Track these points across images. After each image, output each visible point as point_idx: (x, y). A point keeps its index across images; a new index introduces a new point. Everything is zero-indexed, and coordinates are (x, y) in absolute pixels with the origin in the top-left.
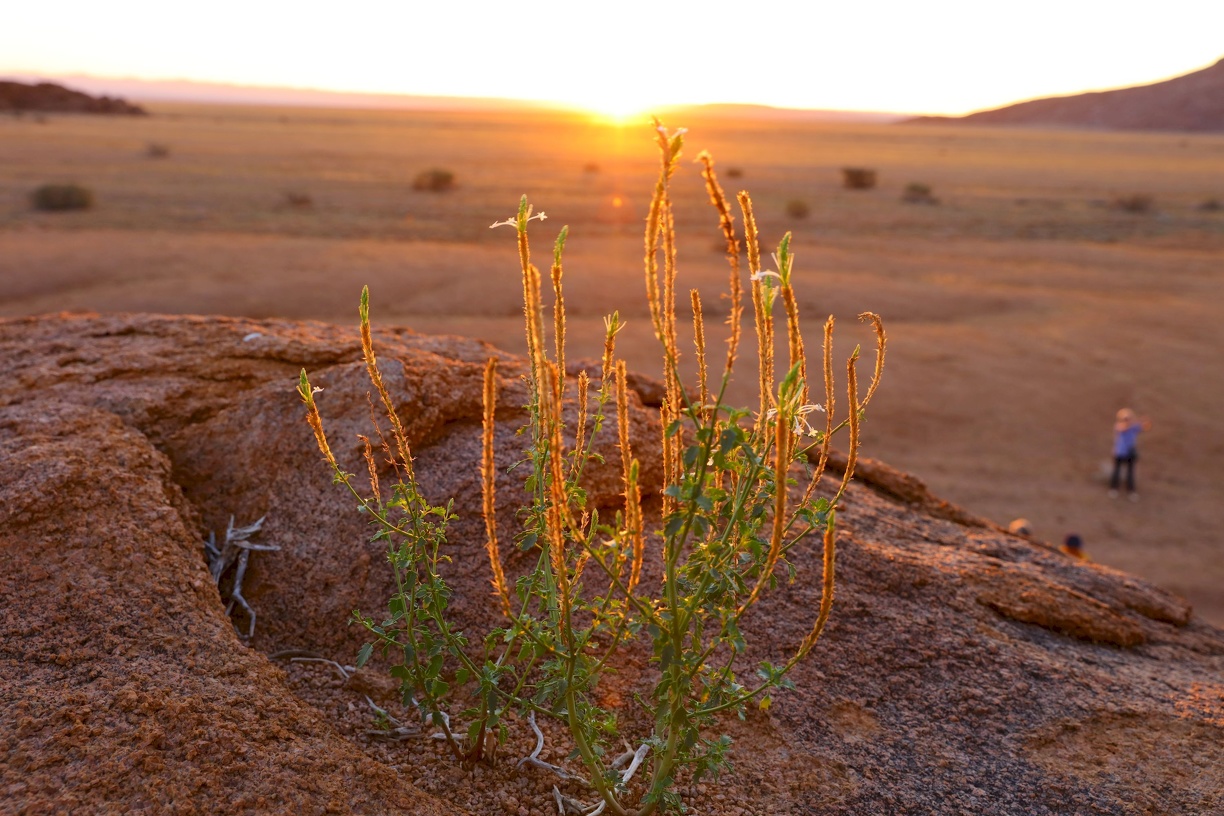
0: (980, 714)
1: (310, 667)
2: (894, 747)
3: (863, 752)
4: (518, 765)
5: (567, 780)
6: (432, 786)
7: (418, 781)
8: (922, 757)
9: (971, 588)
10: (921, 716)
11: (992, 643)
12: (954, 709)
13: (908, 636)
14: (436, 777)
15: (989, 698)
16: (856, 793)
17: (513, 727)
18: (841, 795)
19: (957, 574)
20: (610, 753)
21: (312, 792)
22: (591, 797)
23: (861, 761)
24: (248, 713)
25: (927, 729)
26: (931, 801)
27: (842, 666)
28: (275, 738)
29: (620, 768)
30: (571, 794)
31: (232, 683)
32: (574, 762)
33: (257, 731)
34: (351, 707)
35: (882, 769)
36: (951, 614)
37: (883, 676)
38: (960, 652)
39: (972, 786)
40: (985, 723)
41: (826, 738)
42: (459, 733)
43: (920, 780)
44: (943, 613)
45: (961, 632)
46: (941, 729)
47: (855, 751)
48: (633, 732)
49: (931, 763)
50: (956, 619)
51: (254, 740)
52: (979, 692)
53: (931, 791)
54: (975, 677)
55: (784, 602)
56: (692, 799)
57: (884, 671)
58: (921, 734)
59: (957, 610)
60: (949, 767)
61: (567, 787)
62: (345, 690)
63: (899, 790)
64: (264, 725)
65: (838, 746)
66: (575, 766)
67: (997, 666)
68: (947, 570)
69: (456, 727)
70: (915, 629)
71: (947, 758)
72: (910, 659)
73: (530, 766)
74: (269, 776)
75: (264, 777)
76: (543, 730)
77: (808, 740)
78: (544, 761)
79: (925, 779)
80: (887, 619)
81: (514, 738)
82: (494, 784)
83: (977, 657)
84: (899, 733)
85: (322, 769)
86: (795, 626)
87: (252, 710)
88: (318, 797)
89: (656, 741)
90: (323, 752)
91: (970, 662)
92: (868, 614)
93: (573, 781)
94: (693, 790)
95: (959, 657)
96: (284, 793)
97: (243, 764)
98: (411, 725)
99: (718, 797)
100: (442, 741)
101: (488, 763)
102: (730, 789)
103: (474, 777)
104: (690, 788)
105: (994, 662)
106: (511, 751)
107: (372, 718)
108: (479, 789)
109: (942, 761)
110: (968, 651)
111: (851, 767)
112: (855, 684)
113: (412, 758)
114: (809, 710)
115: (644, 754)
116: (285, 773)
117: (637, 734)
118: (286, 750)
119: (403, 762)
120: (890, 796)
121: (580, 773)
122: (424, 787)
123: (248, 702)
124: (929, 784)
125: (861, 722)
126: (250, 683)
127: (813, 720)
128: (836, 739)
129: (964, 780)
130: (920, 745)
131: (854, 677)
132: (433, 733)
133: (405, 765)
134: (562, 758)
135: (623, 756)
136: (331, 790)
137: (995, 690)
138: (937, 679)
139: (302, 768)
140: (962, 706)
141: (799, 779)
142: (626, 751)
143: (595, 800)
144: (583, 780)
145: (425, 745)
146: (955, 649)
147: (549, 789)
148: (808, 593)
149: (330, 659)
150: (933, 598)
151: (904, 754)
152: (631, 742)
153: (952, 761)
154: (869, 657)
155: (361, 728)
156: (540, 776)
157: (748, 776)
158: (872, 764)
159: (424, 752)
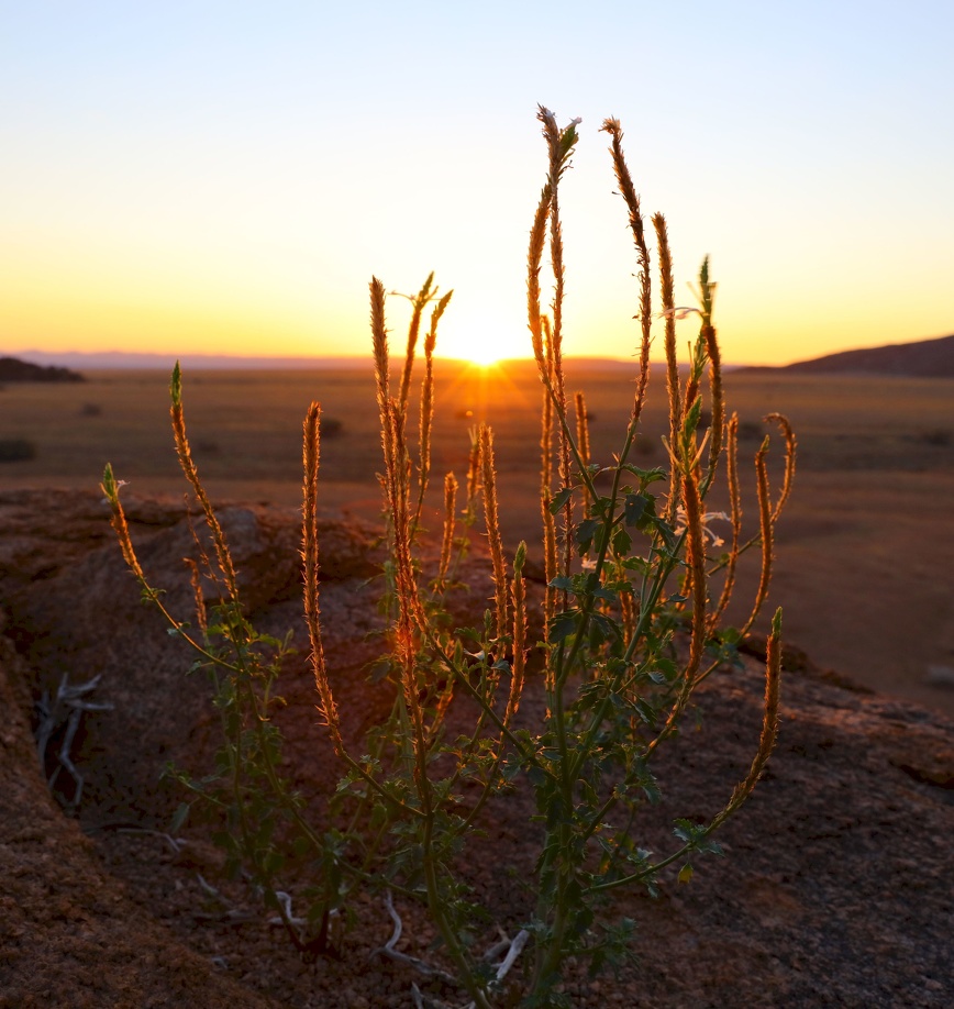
0: (916, 888)
1: (138, 840)
2: (823, 930)
3: (786, 938)
4: (370, 957)
5: (429, 976)
6: (264, 982)
7: (248, 976)
8: (858, 942)
9: (880, 749)
10: (848, 893)
11: (917, 807)
12: (886, 884)
13: (821, 801)
14: (271, 971)
15: (924, 870)
16: (784, 989)
17: (366, 911)
18: (765, 991)
19: (863, 734)
20: (482, 943)
21: (98, 990)
22: (457, 997)
23: (784, 947)
24: (35, 887)
25: (858, 908)
26: (877, 997)
27: (750, 836)
28: (63, 918)
29: (494, 961)
30: (434, 993)
31: (25, 851)
32: (438, 953)
33: (41, 909)
34: (179, 885)
35: (811, 958)
36: (865, 777)
37: (798, 847)
38: (883, 818)
39: (924, 978)
40: (924, 900)
41: (740, 921)
42: (301, 917)
43: (860, 971)
44: (857, 776)
45: (879, 795)
46: (874, 907)
47: (775, 936)
48: (508, 917)
49: (870, 949)
50: (872, 782)
51: (36, 920)
52: (912, 862)
53: (875, 985)
54: (904, 846)
55: (677, 766)
56: (583, 1000)
57: (798, 842)
58: (852, 914)
59: (871, 772)
60: (892, 953)
61: (428, 984)
62: (175, 866)
63: (836, 984)
64: (52, 901)
65: (755, 930)
66: (440, 958)
67: (927, 833)
68: (853, 731)
69: (299, 911)
70: (828, 792)
71: (888, 943)
72: (827, 827)
73: (385, 959)
74: (43, 967)
75: (38, 968)
76: (402, 915)
77: (718, 924)
78: (403, 952)
79: (866, 970)
80: (795, 782)
81: (367, 924)
82: (340, 980)
83: (904, 824)
84: (826, 914)
85: (114, 960)
86: (692, 791)
87: (40, 883)
88: (104, 996)
89: (540, 926)
90: (120, 936)
91: (896, 829)
92: (773, 777)
93: (437, 977)
94: (583, 987)
95: (883, 824)
96: (61, 988)
97: (15, 950)
98: (246, 908)
99: (615, 996)
100: (280, 927)
101: (334, 954)
102: (629, 986)
103: (316, 971)
104: (579, 985)
105: (922, 829)
106: (362, 940)
107: (201, 899)
108: (322, 987)
109: (882, 947)
110: (892, 817)
111: (774, 956)
112: (768, 857)
113: (243, 947)
114: (717, 888)
115: (523, 944)
116: (65, 964)
117: (513, 919)
118: (73, 934)
119: (232, 951)
120: (826, 992)
121: (445, 968)
122: (254, 983)
123: (38, 873)
124: (871, 975)
125: (778, 901)
126: (45, 851)
127: (722, 900)
128: (752, 922)
129: (912, 970)
130: (853, 928)
131: (765, 848)
132: (271, 917)
133: (234, 956)
134: (424, 948)
135: (497, 946)
136: (121, 987)
137: (929, 860)
138: (861, 849)
139: (87, 957)
140: (895, 880)
141: (712, 972)
142: (500, 940)
143: (464, 1001)
144: (449, 976)
145: (261, 931)
146: (877, 814)
147: (407, 987)
148: (704, 755)
149: (161, 831)
150: (842, 760)
151: (835, 940)
152: (506, 929)
153: (895, 946)
154: (779, 826)
155: (187, 910)
156: (396, 971)
157: (649, 969)
158: (799, 952)
159: (258, 940)
